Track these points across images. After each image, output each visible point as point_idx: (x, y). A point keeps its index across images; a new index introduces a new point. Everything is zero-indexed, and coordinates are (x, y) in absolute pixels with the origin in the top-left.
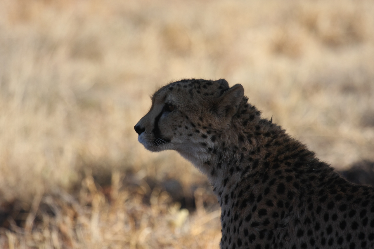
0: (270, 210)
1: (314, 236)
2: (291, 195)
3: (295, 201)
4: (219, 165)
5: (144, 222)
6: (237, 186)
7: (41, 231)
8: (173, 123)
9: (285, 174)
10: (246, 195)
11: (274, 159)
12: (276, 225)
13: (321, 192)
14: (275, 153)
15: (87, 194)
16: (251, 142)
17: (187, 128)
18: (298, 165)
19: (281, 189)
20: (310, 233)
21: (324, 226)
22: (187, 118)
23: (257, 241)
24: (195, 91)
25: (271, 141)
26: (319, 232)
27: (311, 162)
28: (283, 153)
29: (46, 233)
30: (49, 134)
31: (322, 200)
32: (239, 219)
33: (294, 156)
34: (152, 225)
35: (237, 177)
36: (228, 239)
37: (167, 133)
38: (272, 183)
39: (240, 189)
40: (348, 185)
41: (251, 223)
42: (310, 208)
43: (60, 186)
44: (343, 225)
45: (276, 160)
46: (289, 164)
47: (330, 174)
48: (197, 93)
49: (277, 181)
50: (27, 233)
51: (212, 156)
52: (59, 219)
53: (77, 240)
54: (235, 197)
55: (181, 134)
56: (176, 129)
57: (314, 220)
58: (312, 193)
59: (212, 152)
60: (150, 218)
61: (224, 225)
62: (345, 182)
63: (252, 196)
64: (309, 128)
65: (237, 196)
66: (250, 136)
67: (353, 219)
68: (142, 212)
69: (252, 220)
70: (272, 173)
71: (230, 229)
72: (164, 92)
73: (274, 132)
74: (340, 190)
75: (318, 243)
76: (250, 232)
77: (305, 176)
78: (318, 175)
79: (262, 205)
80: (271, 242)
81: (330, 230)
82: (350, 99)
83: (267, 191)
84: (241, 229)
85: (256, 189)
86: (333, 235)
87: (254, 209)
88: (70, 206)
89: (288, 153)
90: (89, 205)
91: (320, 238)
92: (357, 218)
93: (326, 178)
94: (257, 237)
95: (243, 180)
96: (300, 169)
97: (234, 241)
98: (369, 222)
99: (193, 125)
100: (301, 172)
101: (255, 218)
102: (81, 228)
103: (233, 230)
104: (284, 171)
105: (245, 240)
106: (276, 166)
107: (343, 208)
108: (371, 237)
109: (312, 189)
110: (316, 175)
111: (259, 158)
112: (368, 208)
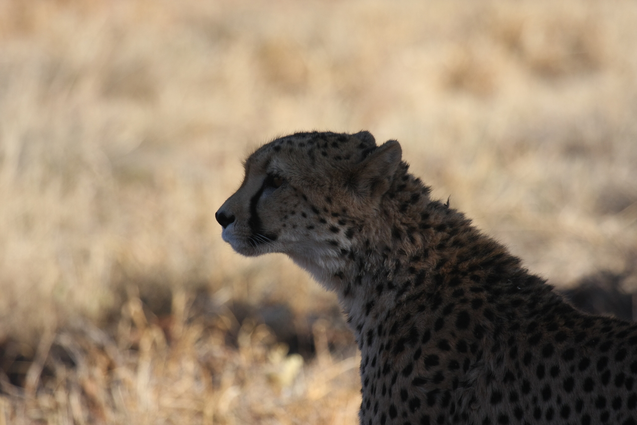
0: (444, 357)
1: (521, 403)
2: (480, 331)
3: (486, 341)
4: (359, 280)
5: (227, 378)
6: (388, 315)
7: (52, 394)
8: (281, 208)
9: (471, 296)
10: (404, 331)
11: (451, 269)
12: (456, 383)
13: (532, 327)
14: (454, 260)
15: (130, 328)
16: (413, 241)
17: (304, 215)
18: (492, 280)
19: (463, 321)
20: (514, 398)
21: (537, 386)
22: (305, 198)
23: (424, 409)
24: (318, 153)
25: (447, 239)
26: (529, 397)
27: (514, 274)
28: (467, 260)
29: (61, 396)
30: (64, 226)
31: (534, 341)
32: (392, 372)
33: (485, 265)
34: (241, 382)
35: (388, 300)
36: (372, 405)
37: (271, 224)
38: (448, 310)
39: (394, 320)
40: (577, 316)
41: (413, 379)
42: (513, 354)
43: (84, 315)
44: (569, 385)
45: (455, 270)
46: (476, 278)
47: (547, 296)
48: (321, 156)
49: (457, 307)
50: (28, 395)
51: (347, 263)
52: (82, 372)
53: (114, 408)
54: (385, 334)
55: (294, 227)
56: (286, 217)
57: (520, 375)
58: (516, 327)
59: (346, 257)
60: (237, 369)
61: (366, 382)
62: (572, 310)
63: (414, 333)
64: (508, 217)
65: (388, 333)
66: (411, 230)
67: (586, 373)
68: (224, 360)
69: (414, 374)
70: (447, 293)
71: (375, 388)
72: (266, 154)
73: (452, 224)
74: (563, 323)
75: (528, 416)
76: (411, 394)
77: (504, 299)
78: (527, 299)
79: (430, 349)
80: (447, 411)
81: (547, 393)
82: (578, 166)
83: (439, 325)
84: (396, 389)
85: (421, 321)
86: (553, 402)
87: (417, 355)
88: (102, 349)
89: (474, 260)
90: (135, 349)
91: (532, 407)
92: (592, 371)
93: (539, 304)
94: (423, 404)
95: (399, 305)
96: (495, 287)
97: (384, 408)
98: (612, 379)
99: (315, 210)
100: (498, 293)
101: (420, 371)
102: (119, 387)
103: (382, 390)
104: (468, 290)
105: (402, 407)
106: (455, 282)
107: (568, 355)
108: (617, 404)
109: (516, 321)
110: (523, 298)
111: (427, 268)
112: (611, 354)
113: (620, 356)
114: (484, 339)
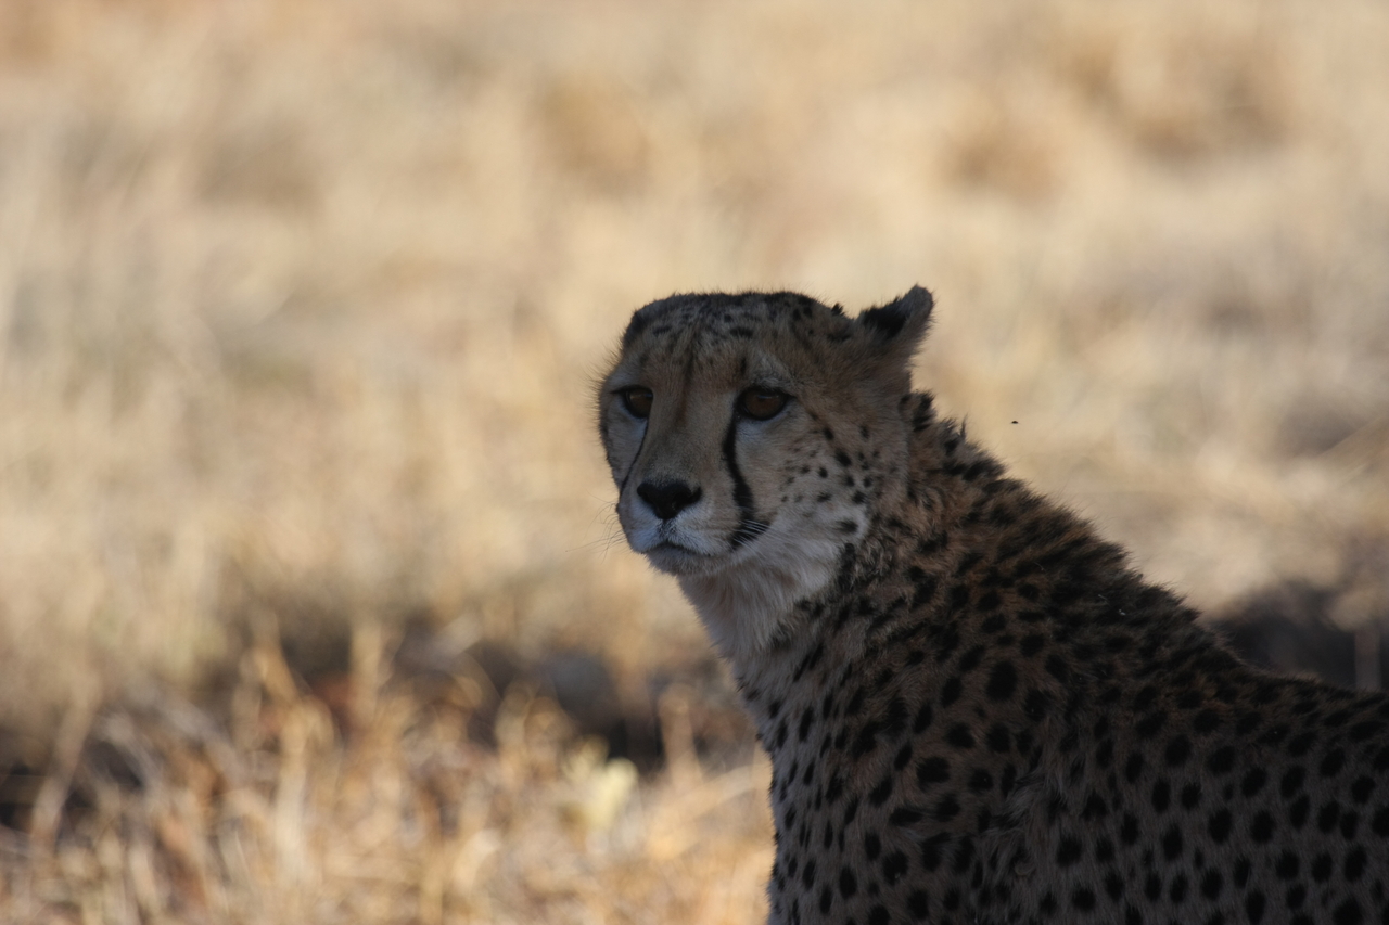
0: (959, 762)
1: (1120, 865)
2: (1037, 704)
3: (1051, 727)
5: (472, 812)
6: (848, 674)
7: (90, 847)
9: (1018, 629)
10: (875, 708)
11: (985, 574)
12: (984, 820)
13: (1145, 698)
14: (993, 554)
15: (257, 707)
17: (823, 473)
18: (1064, 595)
19: (1002, 685)
20: (1105, 852)
21: (1153, 826)
22: (829, 434)
23: (915, 877)
26: (1137, 851)
27: (1111, 584)
28: (1014, 553)
29: (110, 852)
30: (117, 482)
31: (1148, 729)
32: (847, 796)
33: (1051, 562)
34: (502, 821)
35: (851, 639)
36: (801, 868)
37: (765, 498)
38: (970, 662)
39: (857, 685)
40: (1244, 678)
41: (892, 810)
42: (1104, 757)
43: (159, 676)
44: (1220, 827)
45: (992, 577)
46: (1029, 592)
47: (1180, 633)
49: (991, 653)
50: (38, 851)
52: (157, 801)
53: (225, 878)
54: (836, 712)
55: (800, 499)
56: (791, 480)
57: (1117, 803)
58: (1112, 696)
60: (495, 794)
61: (789, 819)
62: (1233, 665)
63: (897, 709)
64: (1087, 462)
65: (842, 711)
67: (1258, 803)
68: (466, 774)
69: (895, 801)
70: (972, 624)
71: (809, 832)
74: (1214, 693)
75: (1134, 892)
76: (888, 844)
77: (1090, 635)
78: (1139, 636)
79: (930, 745)
80: (965, 880)
81: (1173, 844)
82: (1237, 352)
83: (952, 692)
84: (855, 834)
85: (913, 685)
86: (1185, 863)
87: (903, 759)
88: (198, 749)
89: (1030, 552)
90: (273, 747)
91: (1141, 874)
92: (1271, 798)
93: (1163, 648)
94: (914, 865)
95: (872, 652)
96: (1070, 609)
97: (827, 875)
98: (1313, 814)
99: (844, 459)
100: (1077, 622)
101: (907, 792)
102: (236, 834)
103: (823, 835)
104: (1014, 616)
105: (868, 873)
106: (990, 602)
107: (1221, 762)
108: (1322, 869)
109: (1113, 681)
110: (1131, 634)
111: (940, 572)
112: (1311, 761)
113: (1331, 766)
114: (1047, 722)
